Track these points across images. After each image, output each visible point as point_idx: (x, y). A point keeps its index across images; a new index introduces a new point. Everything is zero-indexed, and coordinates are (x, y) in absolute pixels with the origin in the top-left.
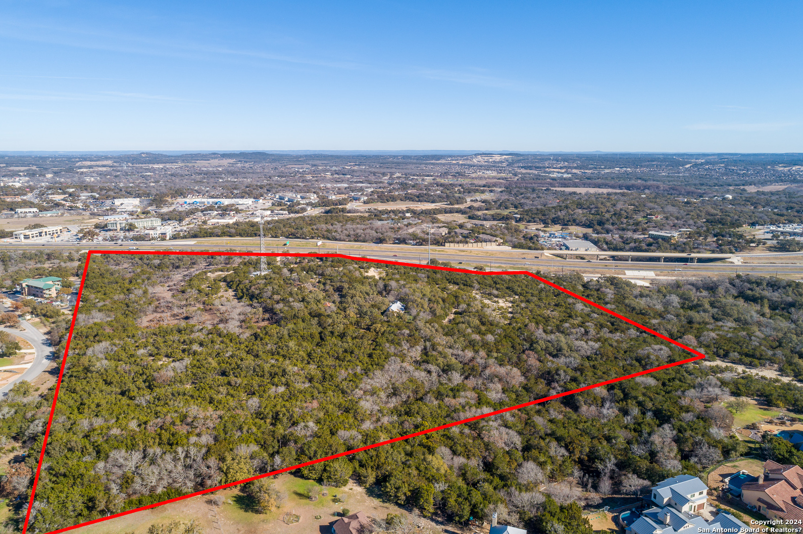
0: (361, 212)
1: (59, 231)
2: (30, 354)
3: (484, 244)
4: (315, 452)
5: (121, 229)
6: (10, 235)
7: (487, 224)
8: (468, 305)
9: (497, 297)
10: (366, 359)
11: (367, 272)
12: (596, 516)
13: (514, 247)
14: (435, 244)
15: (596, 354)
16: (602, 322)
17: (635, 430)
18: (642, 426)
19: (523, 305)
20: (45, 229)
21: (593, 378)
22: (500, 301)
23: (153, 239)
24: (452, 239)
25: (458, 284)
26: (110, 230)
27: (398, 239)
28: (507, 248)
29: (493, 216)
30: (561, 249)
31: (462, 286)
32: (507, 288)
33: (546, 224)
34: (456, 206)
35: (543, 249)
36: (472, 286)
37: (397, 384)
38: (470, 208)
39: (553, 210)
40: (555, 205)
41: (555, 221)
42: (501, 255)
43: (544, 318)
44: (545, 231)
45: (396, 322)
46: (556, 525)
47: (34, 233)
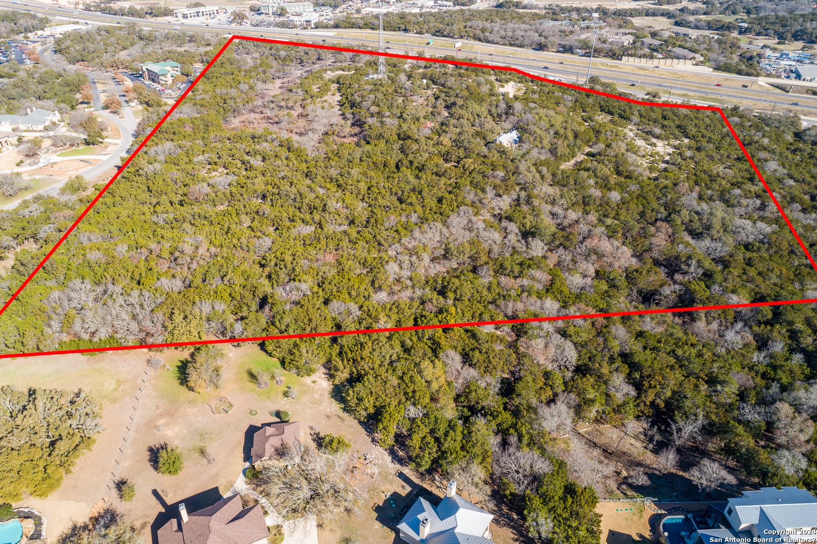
0: (540, 9)
1: (215, 12)
2: (115, 144)
3: (675, 61)
4: (288, 326)
5: (273, 14)
6: (167, 12)
7: (694, 34)
8: (609, 146)
9: (658, 137)
10: (433, 203)
11: (502, 86)
12: (628, 507)
13: (717, 68)
14: (610, 57)
15: (762, 242)
16: (796, 193)
17: (764, 376)
18: (779, 371)
19: (688, 153)
20: (202, 9)
21: (738, 280)
22: (660, 144)
23: (295, 27)
24: (633, 52)
25: (612, 114)
26: (262, 13)
27: (564, 47)
28: (706, 70)
29: (709, 23)
30: (788, 77)
31: (616, 118)
32: (678, 127)
33: (782, 38)
34: (665, 7)
35: (758, 75)
36: (629, 119)
37: (451, 246)
38: (682, 10)
39: (801, 20)
40: (806, 12)
41: (796, 37)
42: (695, 79)
43: (710, 176)
44: (774, 50)
45: (494, 159)
46: (541, 520)
47: (192, 12)
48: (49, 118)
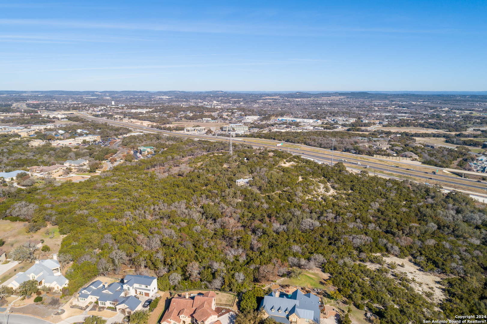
1: (203, 129)
6: (181, 129)
13: (424, 163)
14: (368, 154)
20: (197, 128)
28: (417, 163)
42: (406, 167)
48: (83, 162)
